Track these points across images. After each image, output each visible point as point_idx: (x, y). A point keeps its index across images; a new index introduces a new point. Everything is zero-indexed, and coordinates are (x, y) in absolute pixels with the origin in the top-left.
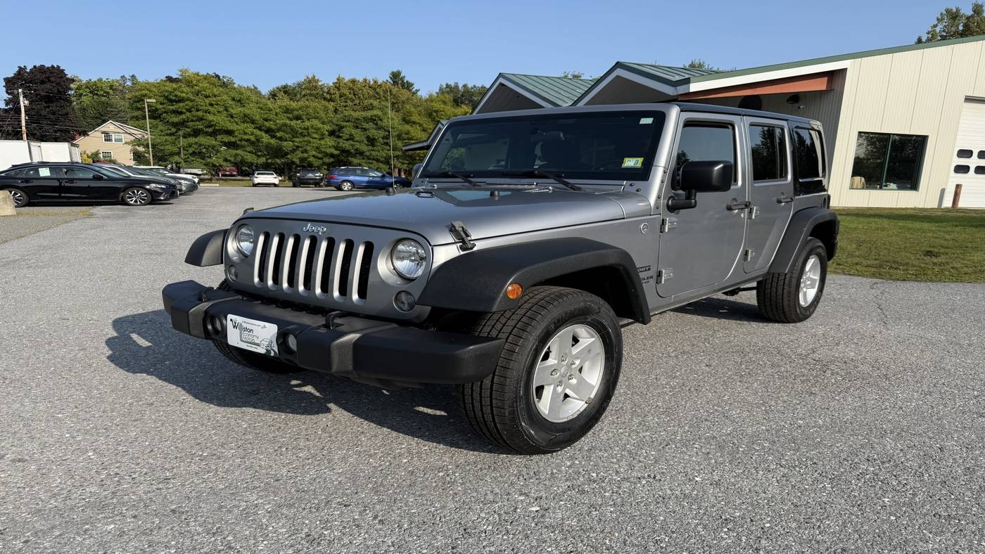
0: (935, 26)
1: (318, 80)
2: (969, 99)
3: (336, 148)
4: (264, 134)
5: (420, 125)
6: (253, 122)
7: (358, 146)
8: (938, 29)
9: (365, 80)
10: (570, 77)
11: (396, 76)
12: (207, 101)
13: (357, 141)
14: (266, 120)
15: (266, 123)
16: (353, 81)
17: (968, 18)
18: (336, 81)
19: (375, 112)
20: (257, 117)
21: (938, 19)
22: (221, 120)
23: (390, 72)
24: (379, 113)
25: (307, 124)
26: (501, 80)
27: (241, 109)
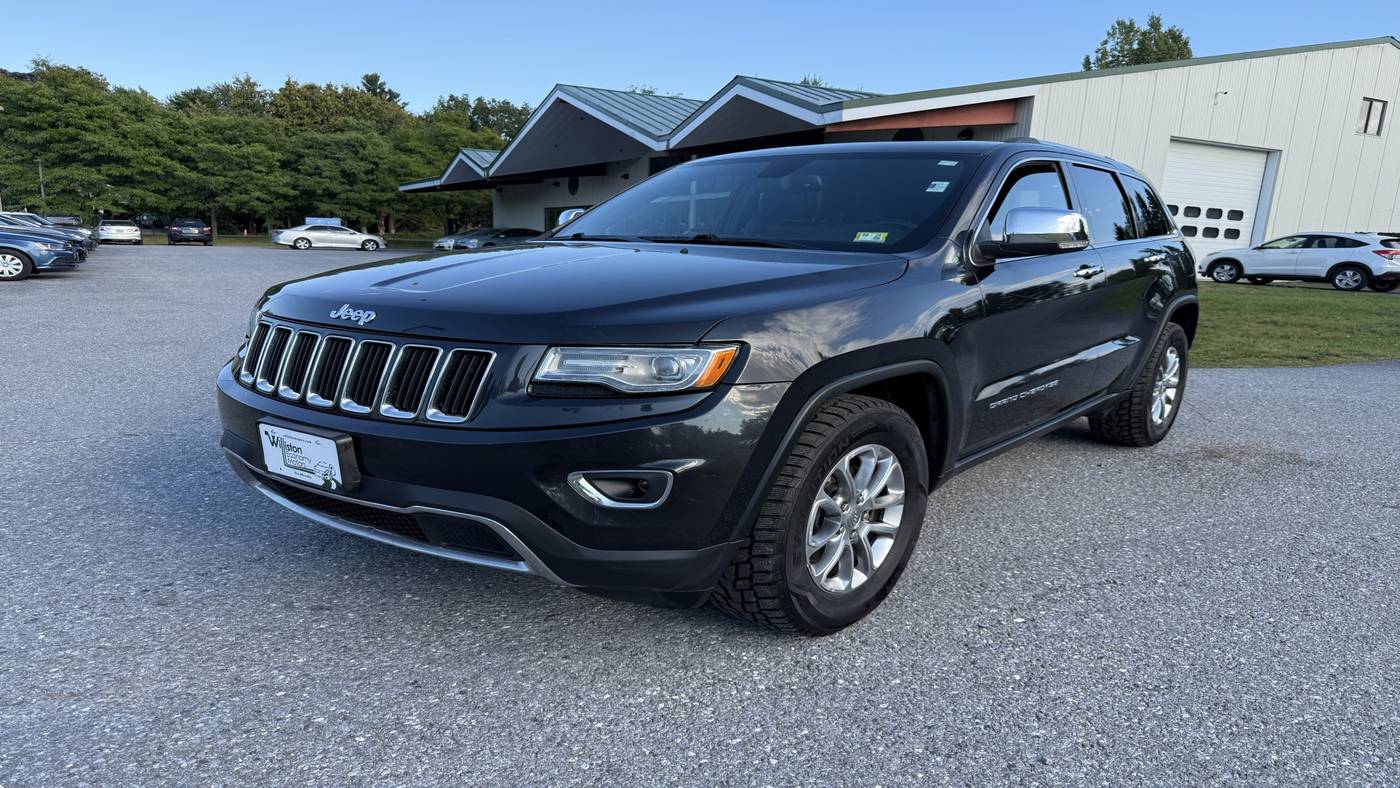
0: (1106, 42)
1: (255, 84)
2: (1174, 140)
3: (294, 187)
4: (178, 165)
5: (422, 155)
6: (158, 144)
7: (327, 183)
8: (1109, 47)
9: (329, 86)
10: (638, 91)
11: (371, 81)
12: (83, 110)
13: (326, 177)
14: (180, 142)
15: (180, 147)
16: (312, 88)
17: (1144, 34)
18: (284, 86)
19: (353, 134)
20: (164, 137)
21: (1109, 34)
22: (108, 142)
23: (363, 74)
24: (360, 136)
25: (247, 150)
26: (559, 95)
27: (140, 125)
